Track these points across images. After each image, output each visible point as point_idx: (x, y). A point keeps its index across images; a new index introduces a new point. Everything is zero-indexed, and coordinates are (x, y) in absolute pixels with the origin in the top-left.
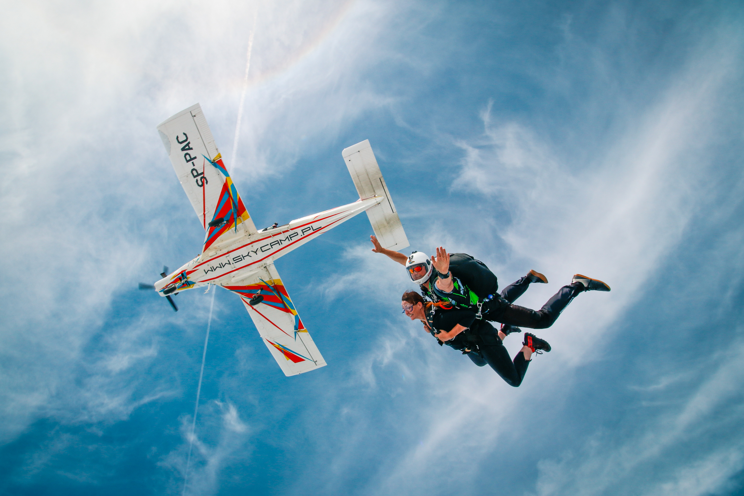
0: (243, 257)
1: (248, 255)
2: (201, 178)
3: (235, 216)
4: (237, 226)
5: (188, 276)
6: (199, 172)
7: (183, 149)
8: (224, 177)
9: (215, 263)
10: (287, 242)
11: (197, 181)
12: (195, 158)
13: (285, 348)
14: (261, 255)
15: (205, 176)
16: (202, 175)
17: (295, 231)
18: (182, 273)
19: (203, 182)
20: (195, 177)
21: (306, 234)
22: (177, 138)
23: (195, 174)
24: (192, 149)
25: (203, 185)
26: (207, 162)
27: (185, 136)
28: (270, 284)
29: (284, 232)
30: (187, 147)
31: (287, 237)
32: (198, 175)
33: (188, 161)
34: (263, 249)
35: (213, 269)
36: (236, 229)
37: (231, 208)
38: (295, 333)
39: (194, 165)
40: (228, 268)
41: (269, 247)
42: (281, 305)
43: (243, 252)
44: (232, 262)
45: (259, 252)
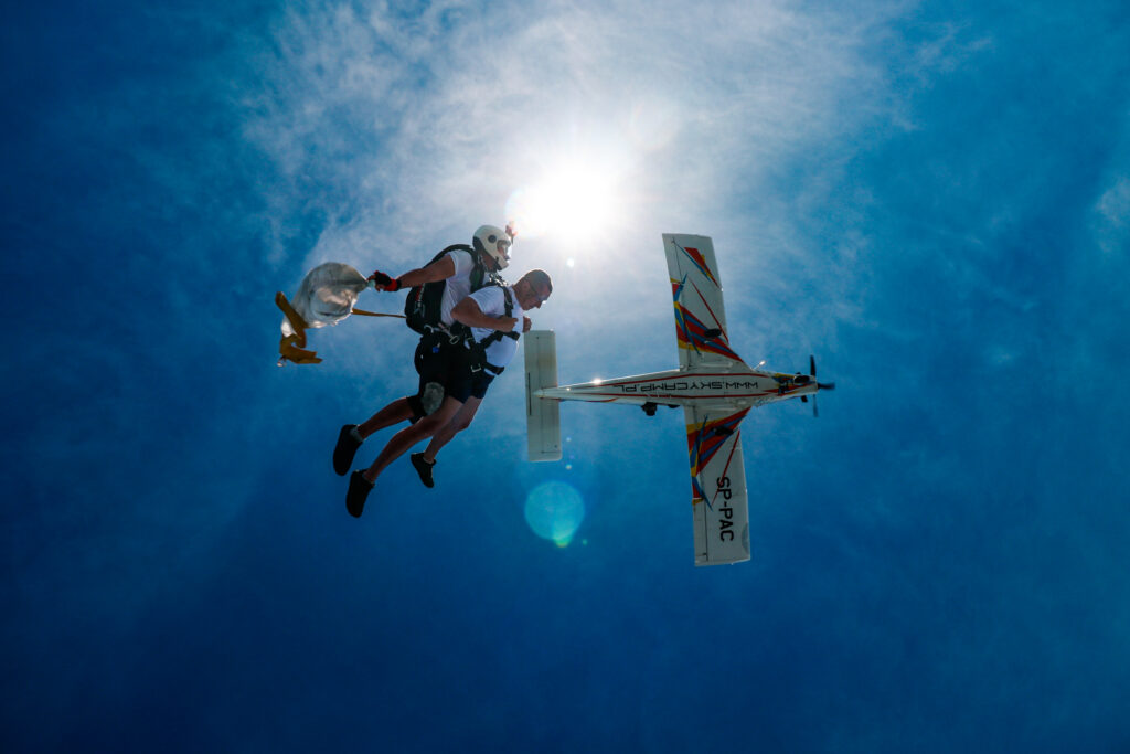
0: (710, 386)
1: (704, 386)
2: (723, 486)
3: (702, 433)
4: (703, 422)
5: (778, 388)
6: (722, 493)
7: (731, 524)
8: (698, 478)
9: (742, 390)
10: (657, 384)
11: (728, 485)
12: (721, 510)
13: (702, 270)
15: (718, 487)
16: (720, 489)
17: (642, 393)
18: (783, 394)
19: (722, 482)
20: (729, 490)
21: (633, 386)
22: (732, 539)
23: (727, 493)
24: (721, 521)
25: (724, 478)
26: (710, 501)
27: (724, 537)
28: (692, 346)
30: (725, 524)
32: (725, 491)
33: (730, 510)
35: (747, 385)
36: (706, 419)
37: (703, 443)
38: (684, 282)
39: (725, 504)
40: (731, 380)
41: (677, 386)
42: (689, 318)
43: (707, 391)
44: (724, 385)
45: (690, 385)
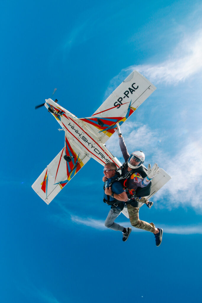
0: (87, 141)
1: (89, 143)
2: (119, 104)
3: (107, 129)
4: (102, 132)
5: (62, 115)
6: (122, 102)
7: (130, 89)
8: (125, 116)
9: (76, 128)
10: (104, 160)
11: (117, 102)
12: (128, 97)
14: (92, 150)
15: (121, 106)
16: (121, 104)
18: (63, 111)
19: (118, 105)
20: (118, 100)
22: (134, 84)
23: (120, 100)
24: (132, 93)
25: (116, 106)
26: (129, 104)
27: (137, 87)
28: (78, 160)
29: (109, 157)
30: (132, 91)
31: (107, 160)
32: (120, 102)
33: (125, 93)
34: (96, 150)
35: (73, 128)
36: (100, 132)
37: (110, 125)
38: (58, 183)
39: (124, 98)
40: (77, 135)
41: (98, 153)
42: (70, 170)
43: (90, 140)
44: (82, 136)
45: (93, 149)
